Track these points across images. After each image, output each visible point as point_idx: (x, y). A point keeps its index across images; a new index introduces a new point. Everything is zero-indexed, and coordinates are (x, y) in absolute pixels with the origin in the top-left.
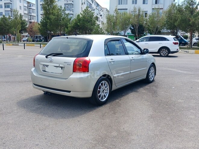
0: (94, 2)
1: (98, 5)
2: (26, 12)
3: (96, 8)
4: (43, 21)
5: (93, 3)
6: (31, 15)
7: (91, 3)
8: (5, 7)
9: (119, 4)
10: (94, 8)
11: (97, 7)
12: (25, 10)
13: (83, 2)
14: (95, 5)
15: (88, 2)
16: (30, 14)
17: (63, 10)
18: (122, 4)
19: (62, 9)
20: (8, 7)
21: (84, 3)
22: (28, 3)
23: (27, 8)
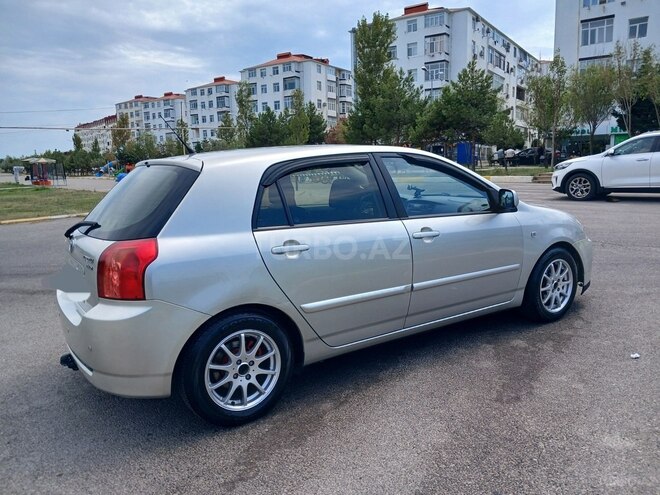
0: (512, 49)
1: (525, 54)
2: (333, 95)
3: (519, 65)
4: (356, 114)
5: (508, 51)
6: (343, 102)
7: (503, 51)
8: (285, 88)
9: (585, 43)
10: (511, 66)
11: (521, 61)
12: (330, 89)
13: (477, 53)
14: (515, 56)
15: (493, 49)
16: (343, 99)
17: (407, 80)
18: (593, 42)
19: (404, 77)
20: (292, 86)
21: (482, 55)
22: (339, 71)
23: (334, 85)
